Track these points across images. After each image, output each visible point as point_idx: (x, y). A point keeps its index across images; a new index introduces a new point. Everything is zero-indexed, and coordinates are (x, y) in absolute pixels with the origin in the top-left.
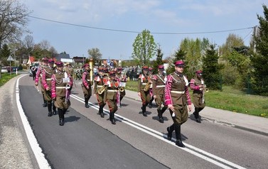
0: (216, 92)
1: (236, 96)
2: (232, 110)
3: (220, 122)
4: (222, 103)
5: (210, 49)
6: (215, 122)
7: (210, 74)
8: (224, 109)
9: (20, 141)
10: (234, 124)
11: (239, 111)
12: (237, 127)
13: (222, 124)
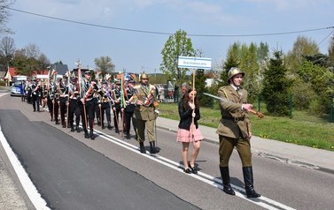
0: (283, 119)
1: (312, 125)
2: (311, 145)
3: (296, 162)
4: (294, 135)
5: (275, 58)
6: (289, 162)
7: (274, 94)
8: (299, 143)
9: (12, 189)
10: (317, 165)
11: (321, 147)
12: (321, 169)
13: (299, 165)
